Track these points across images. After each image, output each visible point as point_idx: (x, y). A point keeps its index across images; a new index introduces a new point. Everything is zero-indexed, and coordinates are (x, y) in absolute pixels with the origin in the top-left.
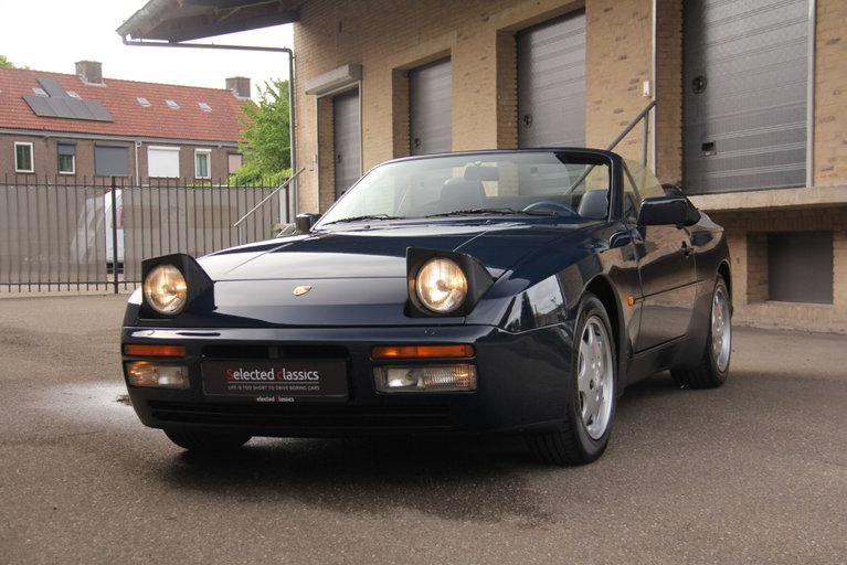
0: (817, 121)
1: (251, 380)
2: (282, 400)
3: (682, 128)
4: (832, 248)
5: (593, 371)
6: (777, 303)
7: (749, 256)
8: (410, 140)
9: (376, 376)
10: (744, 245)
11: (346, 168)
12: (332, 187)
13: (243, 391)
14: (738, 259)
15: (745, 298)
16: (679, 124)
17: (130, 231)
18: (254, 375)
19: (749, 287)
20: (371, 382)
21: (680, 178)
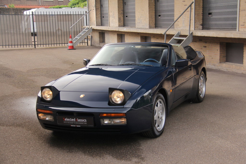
0: (240, 10)
1: (69, 121)
2: (77, 126)
3: (203, 7)
4: (243, 49)
5: (159, 114)
6: (228, 63)
7: (220, 49)
8: (123, 2)
9: (101, 121)
10: (219, 46)
11: (104, 9)
12: (100, 15)
13: (68, 123)
14: (217, 50)
15: (219, 61)
16: (202, 6)
17: (38, 23)
18: (70, 120)
19: (220, 58)
20: (100, 122)
21: (202, 23)
